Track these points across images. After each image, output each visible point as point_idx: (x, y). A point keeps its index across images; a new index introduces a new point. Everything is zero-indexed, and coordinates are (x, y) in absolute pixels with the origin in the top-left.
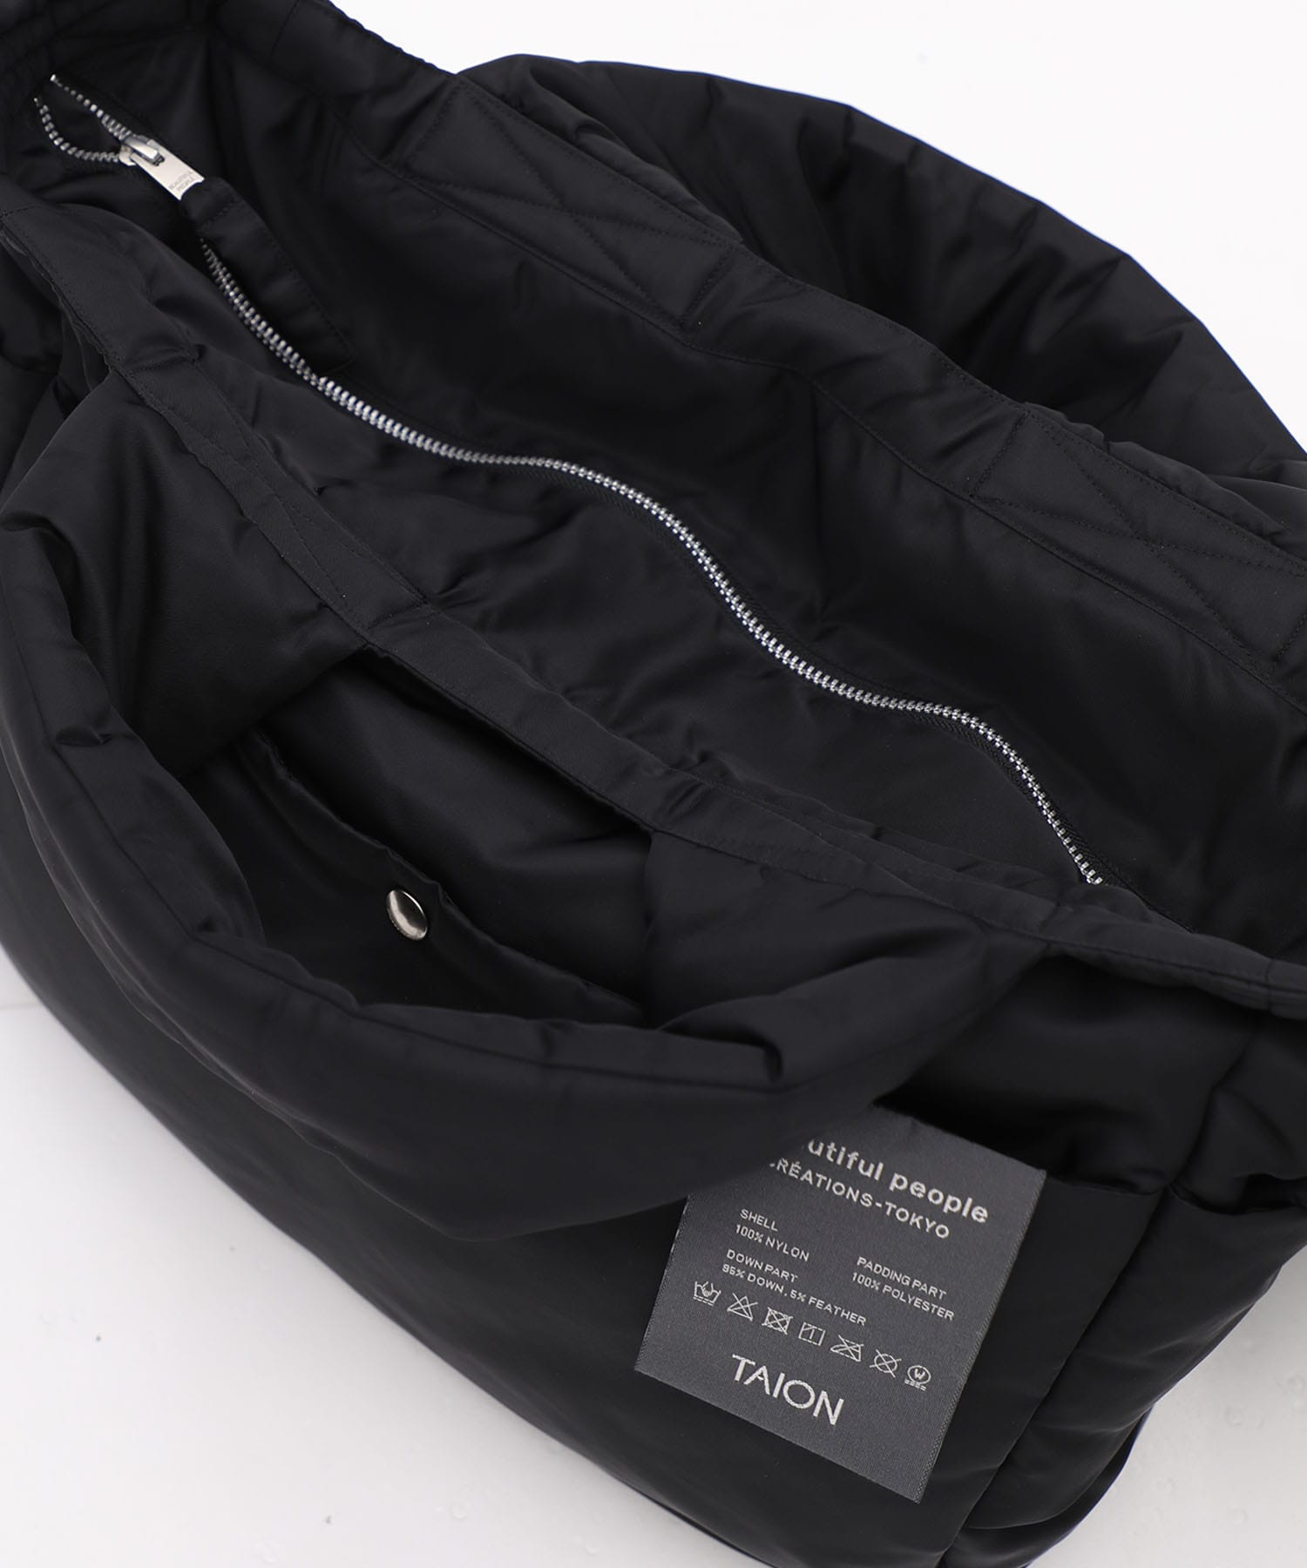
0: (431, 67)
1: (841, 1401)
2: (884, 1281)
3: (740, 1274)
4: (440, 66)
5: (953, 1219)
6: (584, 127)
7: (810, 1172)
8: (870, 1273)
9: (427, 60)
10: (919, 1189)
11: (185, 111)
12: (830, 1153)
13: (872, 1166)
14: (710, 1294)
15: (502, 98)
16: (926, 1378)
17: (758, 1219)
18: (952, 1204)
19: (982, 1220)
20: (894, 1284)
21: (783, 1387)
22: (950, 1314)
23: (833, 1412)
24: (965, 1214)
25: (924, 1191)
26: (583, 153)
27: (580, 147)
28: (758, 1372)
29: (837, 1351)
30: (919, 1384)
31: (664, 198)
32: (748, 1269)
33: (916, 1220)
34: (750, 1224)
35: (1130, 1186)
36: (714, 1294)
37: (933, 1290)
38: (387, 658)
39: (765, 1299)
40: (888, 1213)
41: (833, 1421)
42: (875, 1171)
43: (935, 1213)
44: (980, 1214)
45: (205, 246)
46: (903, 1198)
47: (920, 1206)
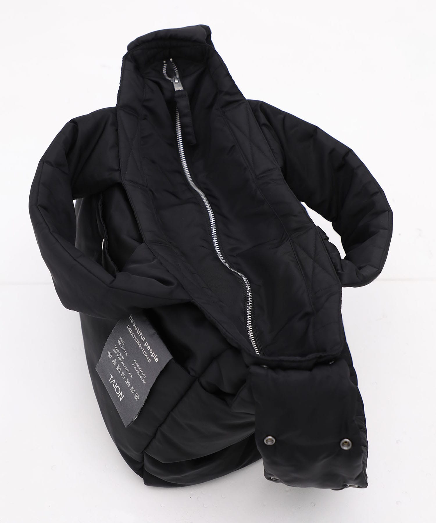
0: (242, 95)
1: (124, 396)
2: (137, 368)
3: (116, 353)
4: (244, 96)
5: (152, 358)
6: (264, 125)
7: (133, 334)
8: (136, 365)
9: (242, 93)
10: (149, 347)
11: (190, 80)
12: (138, 330)
13: (143, 338)
14: (110, 356)
15: (252, 109)
16: (138, 398)
17: (122, 340)
18: (153, 355)
19: (156, 362)
20: (139, 370)
21: (116, 387)
22: (145, 383)
23: (122, 397)
24: (154, 358)
25: (150, 349)
26: (261, 130)
27: (261, 129)
28: (113, 381)
29: (126, 382)
30: (137, 399)
31: (271, 149)
32: (117, 353)
33: (146, 355)
34: (120, 341)
35: (189, 373)
36: (111, 356)
37: (144, 375)
38: (124, 187)
39: (118, 362)
40: (142, 351)
41: (120, 400)
42: (143, 339)
43: (149, 355)
44: (157, 360)
45: (177, 110)
46: (146, 348)
47: (148, 352)
